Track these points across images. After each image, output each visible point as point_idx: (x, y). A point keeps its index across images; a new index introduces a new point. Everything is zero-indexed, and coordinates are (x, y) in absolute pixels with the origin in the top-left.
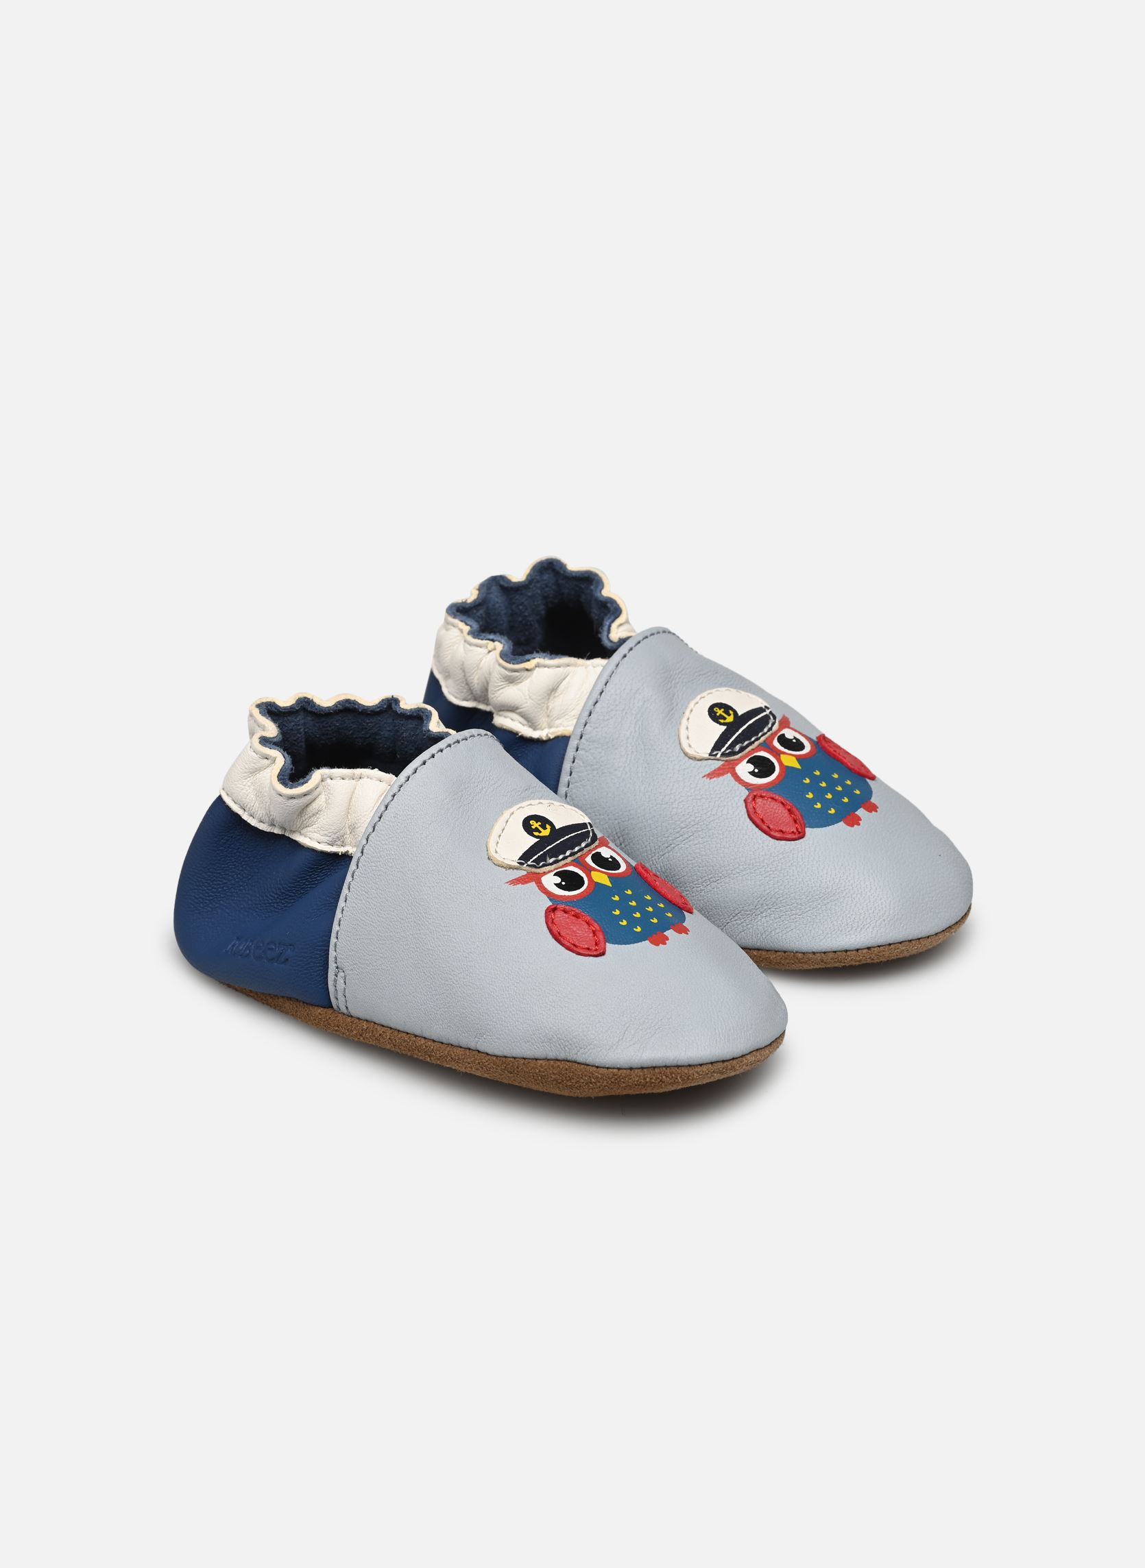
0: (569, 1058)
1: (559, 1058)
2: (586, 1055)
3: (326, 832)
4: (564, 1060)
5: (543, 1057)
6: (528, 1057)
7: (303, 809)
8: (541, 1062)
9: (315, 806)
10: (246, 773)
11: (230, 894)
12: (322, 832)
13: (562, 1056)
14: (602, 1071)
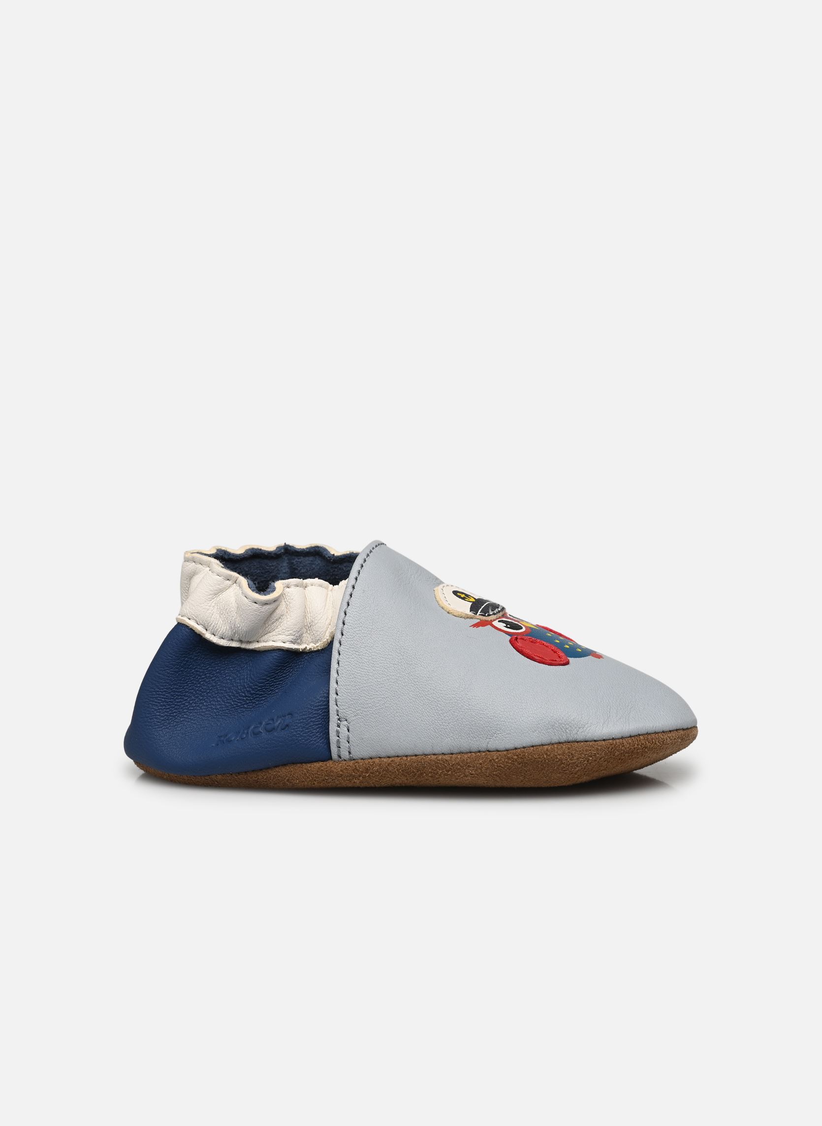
0: (571, 739)
1: (562, 741)
2: (586, 733)
3: (291, 632)
4: (565, 742)
5: (548, 742)
6: (537, 744)
7: (271, 614)
8: (547, 746)
9: (278, 612)
10: (211, 594)
11: (192, 708)
12: (287, 633)
13: (564, 738)
14: (600, 743)
